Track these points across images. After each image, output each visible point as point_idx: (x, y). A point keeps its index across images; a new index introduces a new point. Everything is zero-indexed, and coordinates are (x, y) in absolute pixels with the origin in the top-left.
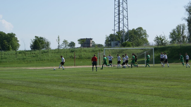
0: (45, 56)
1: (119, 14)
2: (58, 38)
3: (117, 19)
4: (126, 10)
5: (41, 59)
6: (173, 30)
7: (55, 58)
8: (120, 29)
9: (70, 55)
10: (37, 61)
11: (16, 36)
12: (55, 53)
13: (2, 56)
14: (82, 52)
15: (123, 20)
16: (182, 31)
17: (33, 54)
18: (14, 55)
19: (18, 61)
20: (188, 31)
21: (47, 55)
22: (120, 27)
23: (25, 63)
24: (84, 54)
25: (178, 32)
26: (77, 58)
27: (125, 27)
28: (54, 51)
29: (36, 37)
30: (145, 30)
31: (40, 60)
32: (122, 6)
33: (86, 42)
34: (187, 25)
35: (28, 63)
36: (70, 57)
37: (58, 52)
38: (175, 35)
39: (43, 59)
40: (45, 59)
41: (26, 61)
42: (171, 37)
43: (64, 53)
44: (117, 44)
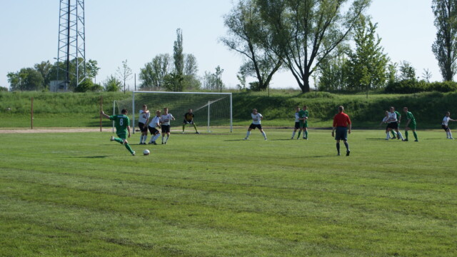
1: (68, 28)
3: (64, 37)
4: (82, 20)
6: (147, 64)
8: (70, 56)
14: (20, 98)
15: (77, 40)
16: (162, 66)
20: (174, 66)
22: (70, 53)
24: (26, 104)
25: (156, 68)
26: (12, 112)
27: (79, 54)
32: (74, 12)
34: (173, 56)
38: (150, 74)
42: (142, 78)
44: (63, 86)
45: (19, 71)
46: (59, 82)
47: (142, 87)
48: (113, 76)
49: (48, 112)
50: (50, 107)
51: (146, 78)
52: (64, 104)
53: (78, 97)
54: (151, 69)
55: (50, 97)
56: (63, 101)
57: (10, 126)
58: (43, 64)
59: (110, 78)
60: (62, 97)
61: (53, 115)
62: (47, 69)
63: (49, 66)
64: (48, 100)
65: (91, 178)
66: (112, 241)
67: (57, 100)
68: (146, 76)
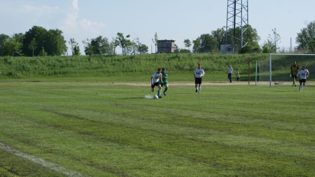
0: (136, 65)
1: (235, 2)
2: (156, 36)
3: (231, 10)
5: (131, 70)
6: (303, 30)
7: (152, 68)
9: (176, 64)
10: (123, 72)
11: (62, 35)
12: (150, 60)
13: (68, 62)
14: (193, 60)
15: (241, 11)
17: (115, 60)
18: (86, 61)
19: (94, 72)
21: (139, 63)
22: (236, 22)
23: (106, 76)
25: (310, 32)
28: (149, 57)
29: (118, 34)
30: (255, 30)
31: (128, 70)
33: (164, 46)
35: (109, 75)
36: (176, 68)
37: (155, 59)
38: (305, 37)
39: (134, 69)
40: (136, 69)
41: (107, 72)
42: (298, 41)
43: (166, 60)
44: (230, 49)
45: (200, 37)
46: (228, 46)
47: (299, 48)
48: (270, 40)
49: (214, 70)
50: (216, 66)
51: (301, 41)
52: (227, 64)
53: (238, 58)
54: (306, 33)
55: (217, 58)
56: (226, 61)
57: (185, 81)
58: (219, 31)
59: (267, 42)
60: (225, 58)
61: (218, 72)
62: (222, 35)
63: (223, 32)
64: (215, 60)
65: (211, 113)
66: (192, 139)
67: (222, 60)
68: (302, 39)
